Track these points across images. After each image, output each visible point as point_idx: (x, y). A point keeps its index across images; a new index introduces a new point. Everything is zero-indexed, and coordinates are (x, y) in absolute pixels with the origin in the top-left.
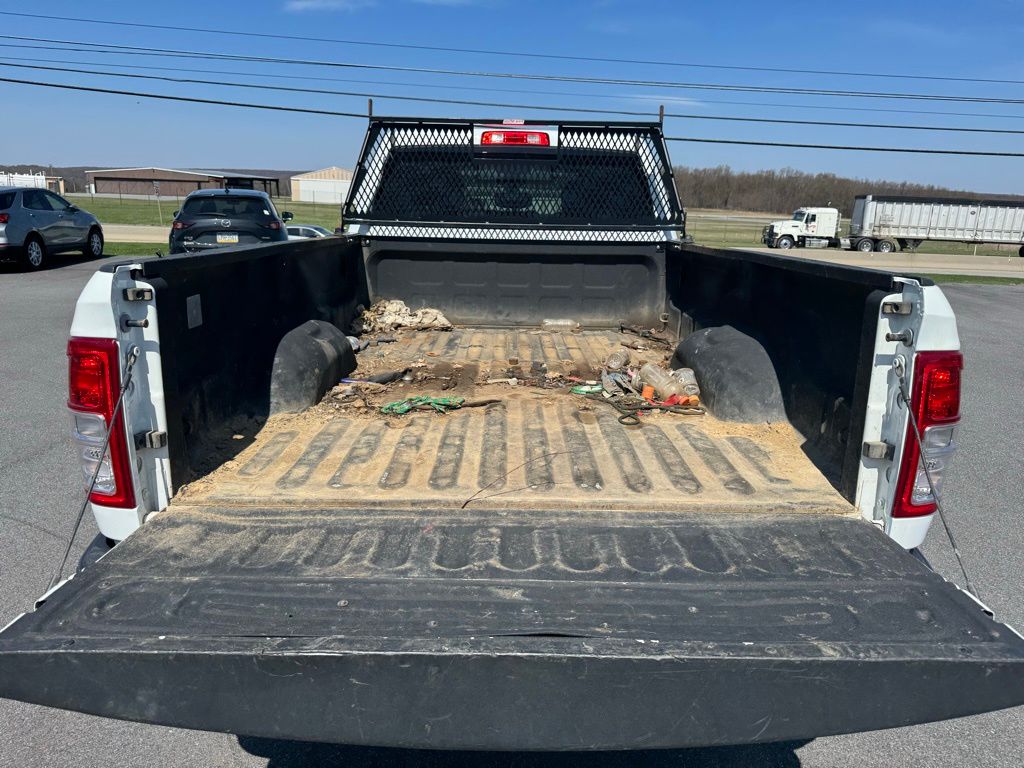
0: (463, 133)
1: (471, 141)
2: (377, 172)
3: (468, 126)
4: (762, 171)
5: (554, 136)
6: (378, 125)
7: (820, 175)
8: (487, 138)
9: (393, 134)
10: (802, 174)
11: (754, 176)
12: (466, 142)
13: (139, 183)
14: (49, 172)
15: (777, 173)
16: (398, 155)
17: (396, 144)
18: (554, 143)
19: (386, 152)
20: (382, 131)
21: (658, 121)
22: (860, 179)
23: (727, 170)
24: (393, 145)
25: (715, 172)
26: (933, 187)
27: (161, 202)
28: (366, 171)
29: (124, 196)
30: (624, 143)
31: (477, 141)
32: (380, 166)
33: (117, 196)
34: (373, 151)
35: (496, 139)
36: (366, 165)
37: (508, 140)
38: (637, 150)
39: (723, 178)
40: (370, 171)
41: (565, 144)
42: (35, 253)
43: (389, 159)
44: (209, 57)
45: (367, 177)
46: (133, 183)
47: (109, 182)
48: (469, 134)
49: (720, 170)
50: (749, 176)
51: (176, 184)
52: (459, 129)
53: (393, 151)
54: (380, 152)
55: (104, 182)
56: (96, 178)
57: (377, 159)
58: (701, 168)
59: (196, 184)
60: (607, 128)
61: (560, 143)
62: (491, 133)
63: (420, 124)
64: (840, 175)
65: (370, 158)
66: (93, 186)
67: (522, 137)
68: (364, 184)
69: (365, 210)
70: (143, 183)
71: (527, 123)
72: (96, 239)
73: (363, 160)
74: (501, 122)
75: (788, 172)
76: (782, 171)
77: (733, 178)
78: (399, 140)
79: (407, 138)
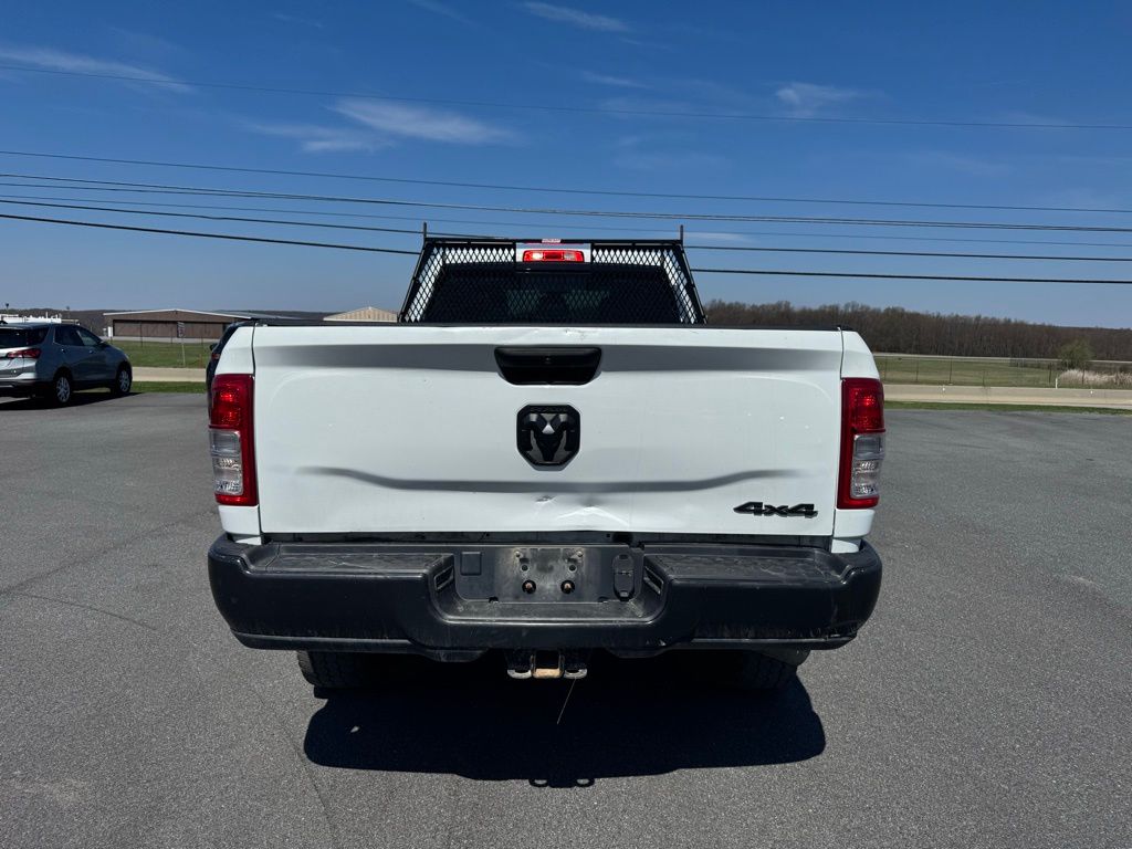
0: (506, 251)
1: (514, 257)
2: (430, 285)
3: (511, 244)
4: (825, 307)
5: (587, 254)
6: (432, 245)
7: (888, 309)
8: (528, 256)
9: (444, 253)
10: (868, 308)
11: (816, 312)
12: (509, 259)
13: (160, 325)
14: (64, 314)
15: (842, 307)
16: (448, 270)
17: (447, 262)
18: (587, 259)
19: (438, 268)
20: (435, 251)
21: (679, 238)
22: (930, 313)
23: (788, 304)
24: (444, 262)
25: (774, 307)
26: (1009, 321)
27: (186, 344)
28: (421, 285)
29: (144, 339)
30: (650, 259)
31: (519, 258)
32: (433, 279)
33: (138, 339)
34: (426, 268)
35: (537, 257)
36: (421, 279)
37: (547, 257)
38: (662, 264)
39: (783, 314)
40: (424, 285)
41: (597, 259)
42: (63, 389)
43: (440, 273)
44: (249, 195)
45: (421, 290)
46: (155, 325)
47: (127, 325)
48: (512, 252)
49: (779, 305)
50: (810, 311)
51: (200, 326)
52: (503, 248)
53: (445, 267)
54: (433, 268)
55: (123, 325)
56: (115, 321)
57: (430, 274)
58: (759, 304)
59: (221, 326)
60: (634, 246)
61: (593, 258)
62: (531, 252)
63: (469, 244)
64: (910, 309)
65: (424, 273)
66: (110, 329)
67: (558, 255)
68: (418, 296)
69: (418, 318)
70: (164, 326)
71: (563, 242)
72: (124, 375)
73: (418, 275)
74: (540, 241)
75: (853, 307)
76: (847, 306)
77: (795, 314)
78: (450, 257)
79: (456, 257)
